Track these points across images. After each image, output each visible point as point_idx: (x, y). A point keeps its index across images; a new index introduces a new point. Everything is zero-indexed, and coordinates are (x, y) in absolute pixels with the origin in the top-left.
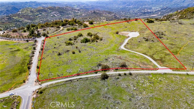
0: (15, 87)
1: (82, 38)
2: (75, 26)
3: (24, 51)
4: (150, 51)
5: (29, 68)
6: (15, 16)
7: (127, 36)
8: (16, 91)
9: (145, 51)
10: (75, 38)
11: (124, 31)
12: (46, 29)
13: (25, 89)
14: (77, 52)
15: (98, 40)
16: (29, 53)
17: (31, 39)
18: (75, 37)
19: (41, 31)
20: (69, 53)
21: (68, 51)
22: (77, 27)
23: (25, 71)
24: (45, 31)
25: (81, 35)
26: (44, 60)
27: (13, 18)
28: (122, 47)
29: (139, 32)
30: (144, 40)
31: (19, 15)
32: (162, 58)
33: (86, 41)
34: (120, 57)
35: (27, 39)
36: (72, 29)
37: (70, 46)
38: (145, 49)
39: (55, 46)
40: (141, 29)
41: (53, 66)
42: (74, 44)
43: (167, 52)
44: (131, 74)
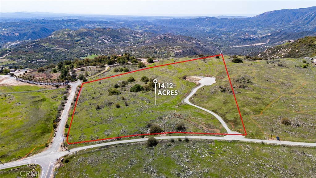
0: (35, 153)
1: (133, 84)
2: (127, 66)
3: (51, 102)
4: (223, 107)
5: (55, 127)
6: (45, 43)
7: (197, 83)
8: (34, 159)
9: (216, 107)
10: (123, 84)
11: (195, 75)
12: (85, 69)
13: (47, 156)
14: (122, 105)
16: (58, 104)
17: (62, 84)
18: (123, 82)
19: (78, 71)
20: (112, 107)
21: (111, 103)
22: (130, 66)
23: (49, 131)
24: (83, 72)
25: (132, 80)
26: (77, 115)
27: (41, 45)
28: (187, 100)
29: (216, 77)
30: (219, 90)
31: (50, 40)
32: (237, 119)
33: (138, 89)
34: (180, 115)
35: (56, 84)
36: (122, 70)
37: (114, 97)
38: (217, 105)
39: (94, 95)
40: (221, 73)
41: (87, 125)
42: (120, 94)
43: (247, 110)
44: (187, 140)
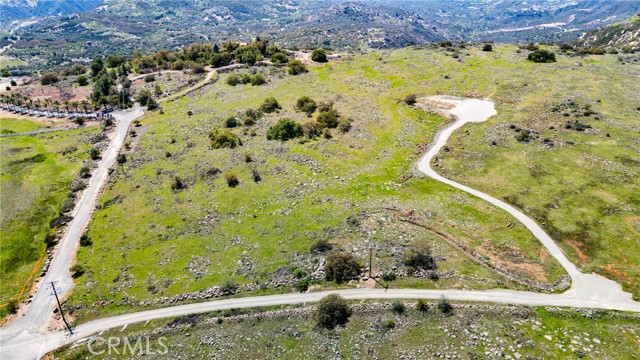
1: (275, 119)
2: (260, 69)
3: (58, 163)
4: (533, 188)
5: (51, 243)
6: (89, 21)
7: (447, 114)
9: (513, 189)
10: (249, 118)
11: (438, 93)
12: (157, 77)
14: (246, 179)
15: (333, 132)
16: (73, 172)
17: (94, 115)
18: (250, 113)
19: (138, 83)
20: (216, 182)
21: (214, 172)
22: (267, 70)
23: (31, 257)
24: (150, 84)
25: (273, 107)
26: (119, 206)
27: (80, 26)
28: (424, 166)
29: (493, 99)
30: (512, 136)
32: (586, 227)
33: (289, 132)
34: (411, 213)
35: (80, 115)
36: (247, 81)
37: (224, 152)
38: (514, 180)
39: (172, 146)
42: (241, 144)
43: (610, 198)
44: (446, 308)
